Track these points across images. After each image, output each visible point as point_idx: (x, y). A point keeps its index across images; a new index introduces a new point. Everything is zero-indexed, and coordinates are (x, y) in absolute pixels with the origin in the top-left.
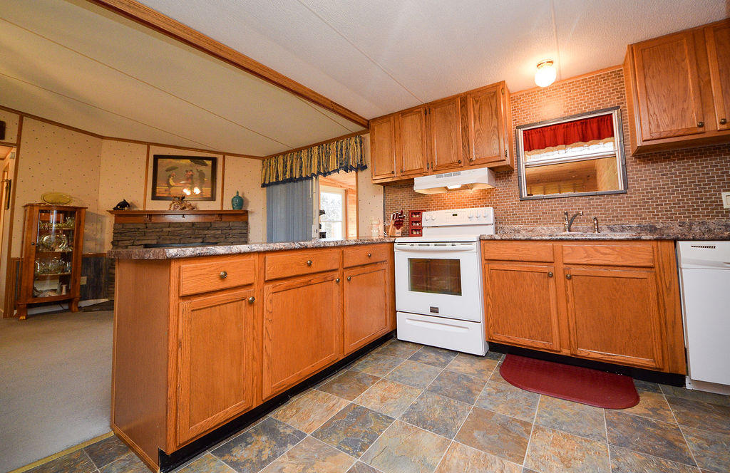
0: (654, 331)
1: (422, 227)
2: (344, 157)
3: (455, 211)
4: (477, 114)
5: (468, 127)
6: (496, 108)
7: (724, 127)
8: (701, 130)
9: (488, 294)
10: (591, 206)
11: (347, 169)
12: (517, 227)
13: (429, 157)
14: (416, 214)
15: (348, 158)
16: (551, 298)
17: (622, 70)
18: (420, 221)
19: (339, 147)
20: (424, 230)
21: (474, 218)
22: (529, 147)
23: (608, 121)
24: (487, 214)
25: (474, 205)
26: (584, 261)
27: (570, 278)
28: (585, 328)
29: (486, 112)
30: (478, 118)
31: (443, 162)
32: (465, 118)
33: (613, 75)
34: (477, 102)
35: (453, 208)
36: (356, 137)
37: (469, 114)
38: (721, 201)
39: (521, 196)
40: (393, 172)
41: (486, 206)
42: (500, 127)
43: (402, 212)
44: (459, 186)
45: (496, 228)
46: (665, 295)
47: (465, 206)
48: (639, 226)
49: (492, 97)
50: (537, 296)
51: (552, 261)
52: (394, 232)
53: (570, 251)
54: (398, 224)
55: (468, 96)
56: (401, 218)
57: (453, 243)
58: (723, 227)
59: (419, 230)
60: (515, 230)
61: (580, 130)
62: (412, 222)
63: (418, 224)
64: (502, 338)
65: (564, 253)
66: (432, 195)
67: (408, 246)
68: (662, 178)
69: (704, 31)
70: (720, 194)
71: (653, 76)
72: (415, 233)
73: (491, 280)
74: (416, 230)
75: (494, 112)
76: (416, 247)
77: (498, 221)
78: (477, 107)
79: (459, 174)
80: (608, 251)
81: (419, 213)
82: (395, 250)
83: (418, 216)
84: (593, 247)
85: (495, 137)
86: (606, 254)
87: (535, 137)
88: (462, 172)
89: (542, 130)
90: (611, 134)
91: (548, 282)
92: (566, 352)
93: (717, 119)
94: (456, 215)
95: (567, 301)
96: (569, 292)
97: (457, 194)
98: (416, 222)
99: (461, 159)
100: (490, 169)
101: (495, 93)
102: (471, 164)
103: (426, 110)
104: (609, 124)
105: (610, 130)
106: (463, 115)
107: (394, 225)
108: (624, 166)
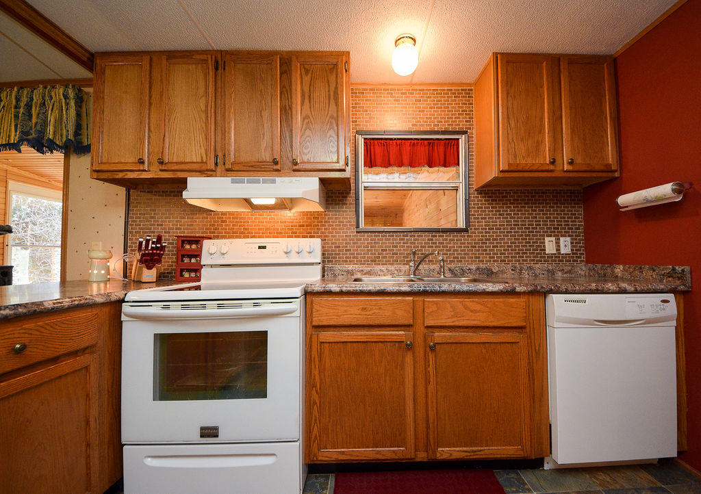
0: (524, 410)
1: (202, 266)
2: (34, 120)
3: (262, 241)
4: (306, 89)
5: (291, 109)
6: (336, 88)
7: (570, 168)
8: (552, 167)
9: (314, 386)
10: (433, 243)
11: (42, 145)
12: (350, 267)
13: (219, 145)
14: (190, 242)
15: (45, 123)
16: (406, 380)
17: (471, 90)
18: (198, 255)
19: (24, 100)
20: (203, 271)
21: (293, 254)
22: (370, 163)
23: (455, 146)
24: (312, 248)
25: (294, 234)
26: (449, 322)
27: (433, 349)
28: (447, 418)
29: (320, 92)
30: (308, 97)
31: (245, 157)
32: (286, 91)
33: (463, 92)
34: (307, 71)
35: (259, 237)
36: (67, 86)
37: (293, 87)
38: (544, 246)
39: (358, 226)
40: (141, 162)
41: (311, 237)
42: (340, 119)
43: (159, 240)
44: (272, 201)
45: (323, 268)
46: (534, 361)
47: (278, 234)
48: (478, 269)
49: (331, 70)
50: (388, 378)
51: (411, 323)
52: (140, 273)
53: (434, 308)
54: (150, 260)
55: (294, 58)
56: (157, 248)
57: (256, 301)
58: (546, 273)
59: (197, 270)
60: (348, 272)
61: (427, 150)
62: (183, 256)
63: (193, 260)
64: (330, 454)
65: (426, 310)
66: (224, 214)
67: (155, 310)
68: (499, 218)
69: (559, 59)
70: (544, 239)
71: (515, 97)
72: (186, 275)
73: (320, 361)
74: (190, 271)
75: (332, 94)
76: (176, 310)
77: (327, 258)
78: (307, 79)
79: (274, 182)
80: (478, 307)
81: (197, 241)
82: (123, 318)
83: (194, 246)
84: (460, 302)
85: (332, 133)
86: (476, 312)
87: (378, 151)
88: (278, 179)
89: (385, 142)
90: (456, 162)
91: (403, 357)
92: (422, 456)
93: (565, 158)
94: (264, 247)
95: (427, 382)
96: (431, 370)
97: (266, 216)
98: (190, 257)
99: (278, 157)
100: (322, 181)
101: (335, 65)
102: (295, 167)
103: (217, 62)
104: (455, 149)
105: (456, 156)
106: (284, 87)
107: (141, 261)
108: (467, 201)
